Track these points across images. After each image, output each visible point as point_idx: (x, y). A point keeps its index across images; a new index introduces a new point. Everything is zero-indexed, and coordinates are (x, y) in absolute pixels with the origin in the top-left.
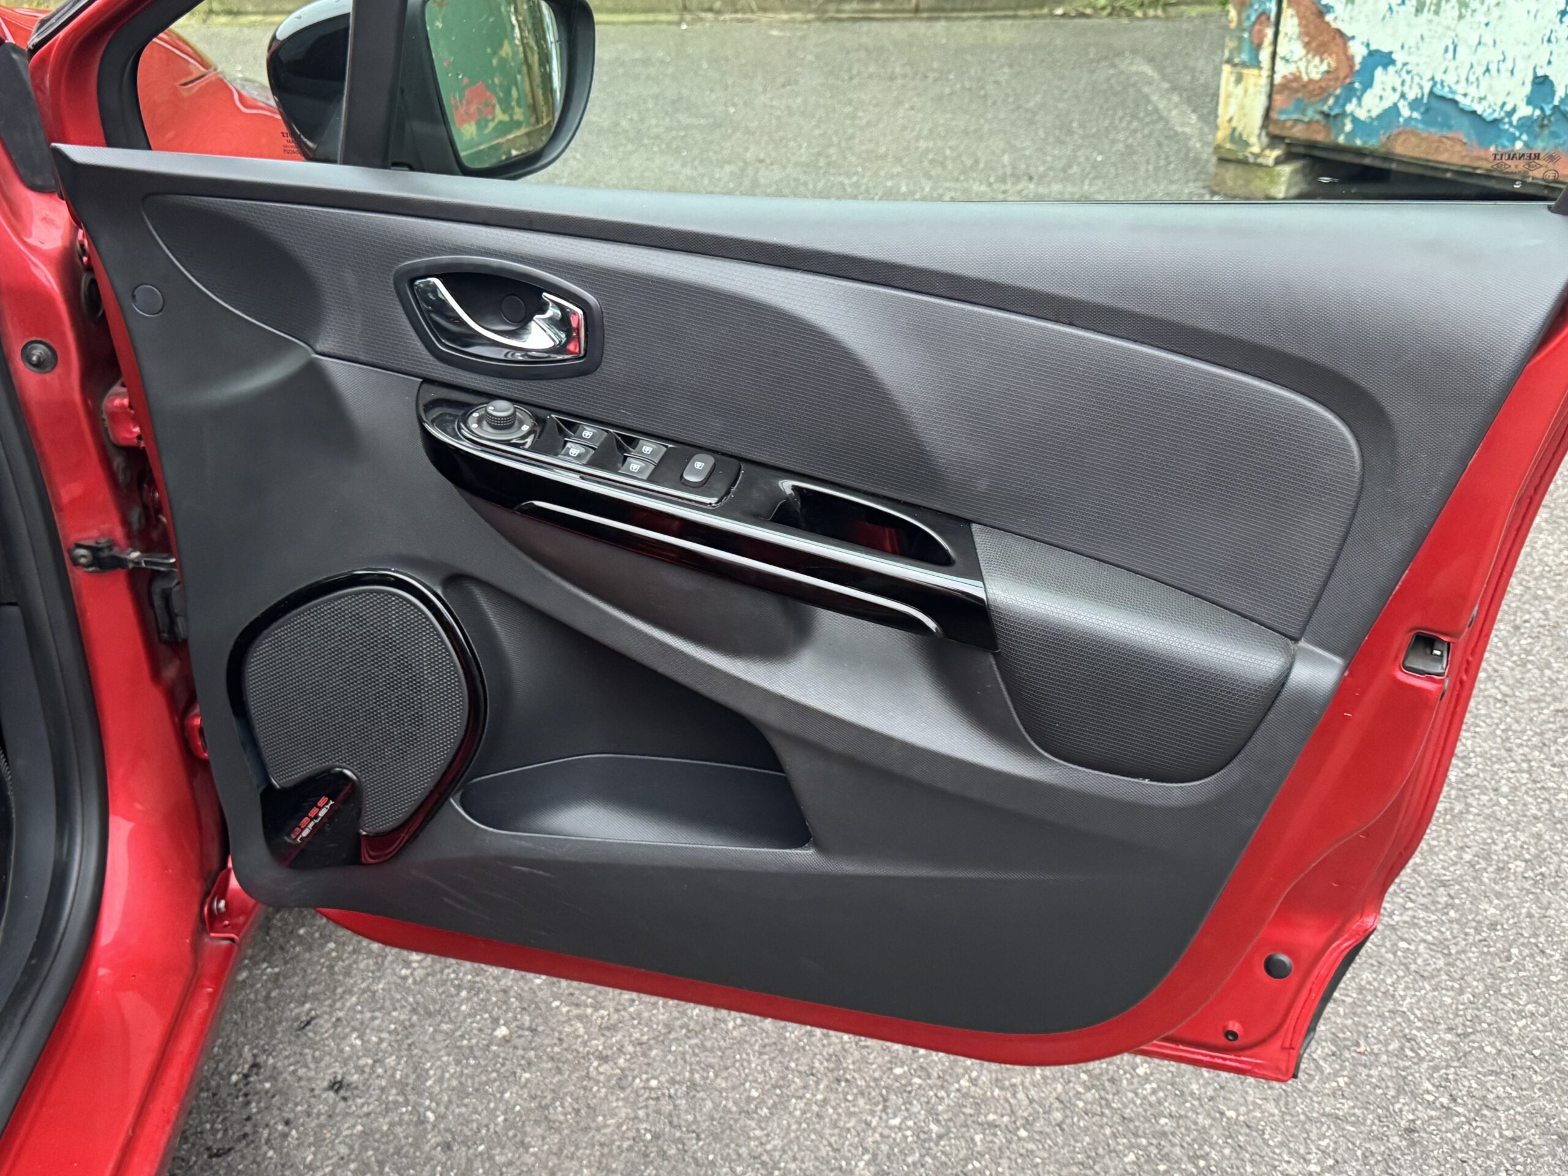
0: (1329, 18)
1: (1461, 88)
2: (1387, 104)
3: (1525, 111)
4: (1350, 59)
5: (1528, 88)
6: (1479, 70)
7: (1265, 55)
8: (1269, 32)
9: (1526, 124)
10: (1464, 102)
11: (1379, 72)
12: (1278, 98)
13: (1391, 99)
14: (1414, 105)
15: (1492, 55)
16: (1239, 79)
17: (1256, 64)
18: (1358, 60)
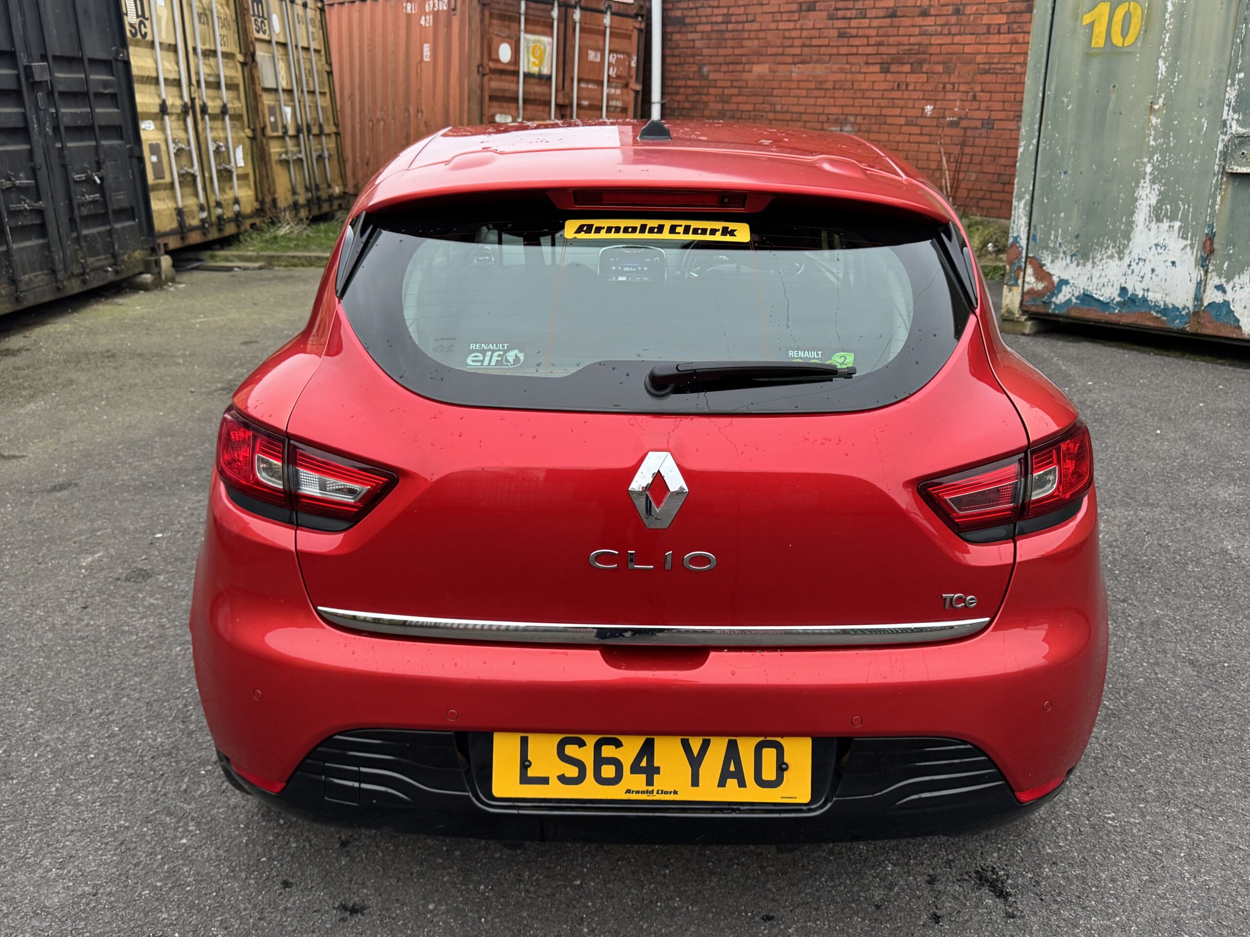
0: (1045, 268)
1: (1094, 292)
2: (1067, 298)
3: (1118, 299)
4: (1053, 282)
5: (1118, 291)
6: (1101, 285)
7: (1020, 282)
8: (1022, 274)
9: (1118, 304)
10: (1096, 296)
11: (1064, 287)
12: (1026, 297)
13: (1068, 296)
14: (1077, 298)
15: (1105, 280)
16: (1010, 290)
17: (1016, 285)
18: (1056, 282)
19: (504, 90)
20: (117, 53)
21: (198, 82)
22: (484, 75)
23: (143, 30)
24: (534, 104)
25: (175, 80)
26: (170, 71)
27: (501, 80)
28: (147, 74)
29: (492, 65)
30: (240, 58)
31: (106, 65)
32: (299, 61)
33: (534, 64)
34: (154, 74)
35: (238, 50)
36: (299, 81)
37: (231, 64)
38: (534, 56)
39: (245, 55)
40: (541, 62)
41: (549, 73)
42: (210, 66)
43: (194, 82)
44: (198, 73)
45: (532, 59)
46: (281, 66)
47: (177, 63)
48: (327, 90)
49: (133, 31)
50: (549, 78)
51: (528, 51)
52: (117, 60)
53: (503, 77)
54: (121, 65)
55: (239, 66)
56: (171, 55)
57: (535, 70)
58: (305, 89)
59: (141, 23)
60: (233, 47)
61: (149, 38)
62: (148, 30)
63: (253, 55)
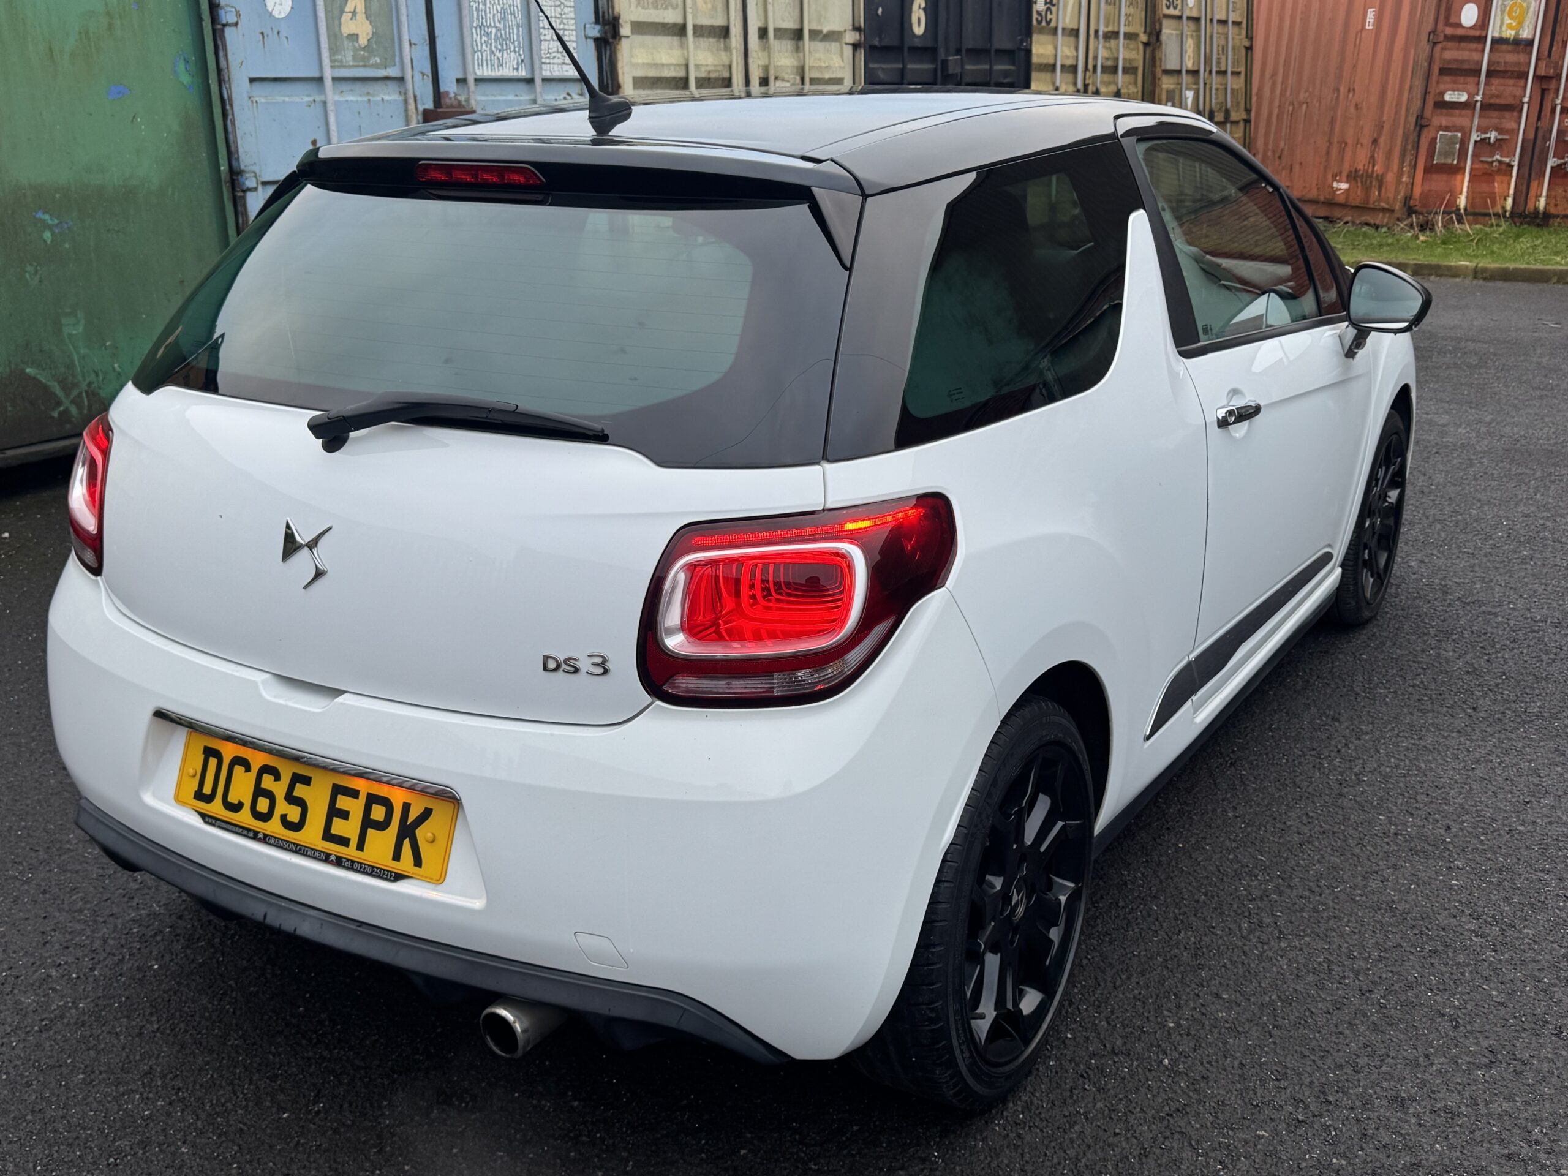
19: (1463, 61)
20: (1022, 41)
21: (1095, 67)
22: (1435, 44)
23: (1049, 16)
24: (1503, 77)
25: (1071, 66)
26: (1068, 57)
27: (1458, 49)
28: (1045, 61)
29: (1449, 31)
30: (1144, 38)
31: (1008, 54)
32: (1211, 37)
33: (1510, 27)
34: (1052, 61)
35: (1143, 29)
36: (1208, 60)
37: (1132, 44)
38: (1511, 18)
39: (1150, 35)
40: (1520, 24)
41: (1530, 37)
42: (1110, 49)
43: (1090, 67)
44: (1096, 58)
45: (1507, 20)
46: (1190, 44)
47: (1077, 49)
48: (1242, 69)
49: (1040, 18)
50: (1530, 43)
51: (1503, 11)
52: (1020, 49)
53: (1463, 45)
54: (1022, 54)
55: (1141, 47)
56: (1072, 40)
57: (1509, 34)
58: (1214, 69)
59: (1048, 9)
60: (1138, 27)
61: (1053, 24)
62: (1054, 16)
63: (1158, 34)
